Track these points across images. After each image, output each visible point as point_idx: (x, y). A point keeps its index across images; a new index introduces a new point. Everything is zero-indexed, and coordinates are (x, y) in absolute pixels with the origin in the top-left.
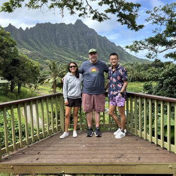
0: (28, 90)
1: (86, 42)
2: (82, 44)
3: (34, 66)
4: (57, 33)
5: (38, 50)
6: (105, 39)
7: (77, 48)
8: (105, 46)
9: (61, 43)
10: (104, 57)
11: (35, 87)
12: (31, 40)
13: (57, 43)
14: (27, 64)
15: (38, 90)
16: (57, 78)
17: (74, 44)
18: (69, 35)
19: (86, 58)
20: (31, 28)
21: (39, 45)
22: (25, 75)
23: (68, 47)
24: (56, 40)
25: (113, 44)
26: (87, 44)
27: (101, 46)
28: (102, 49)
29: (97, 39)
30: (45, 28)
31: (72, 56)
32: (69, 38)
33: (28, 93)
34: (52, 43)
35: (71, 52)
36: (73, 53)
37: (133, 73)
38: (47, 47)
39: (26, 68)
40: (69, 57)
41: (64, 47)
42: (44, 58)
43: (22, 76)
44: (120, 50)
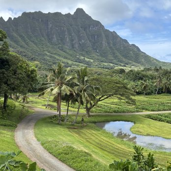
0: (17, 104)
1: (89, 39)
2: (83, 41)
3: (30, 69)
4: (50, 26)
5: (24, 48)
6: (114, 35)
7: (76, 46)
8: (114, 45)
9: (55, 40)
10: (112, 58)
11: (24, 99)
12: (15, 35)
13: (50, 40)
14: (21, 66)
15: (28, 103)
16: (64, 87)
17: (72, 40)
18: (65, 29)
19: (88, 60)
20: (15, 18)
21: (25, 41)
22: (17, 82)
23: (64, 44)
24: (48, 35)
25: (126, 41)
26: (90, 41)
27: (109, 43)
28: (110, 48)
29: (103, 35)
30: (33, 18)
31: (69, 57)
32: (66, 33)
33: (16, 109)
34: (43, 39)
35: (68, 51)
36: (71, 52)
37: (161, 81)
38: (35, 44)
39: (19, 71)
40: (65, 58)
41: (59, 44)
42: (32, 59)
43: (13, 84)
44: (135, 50)
